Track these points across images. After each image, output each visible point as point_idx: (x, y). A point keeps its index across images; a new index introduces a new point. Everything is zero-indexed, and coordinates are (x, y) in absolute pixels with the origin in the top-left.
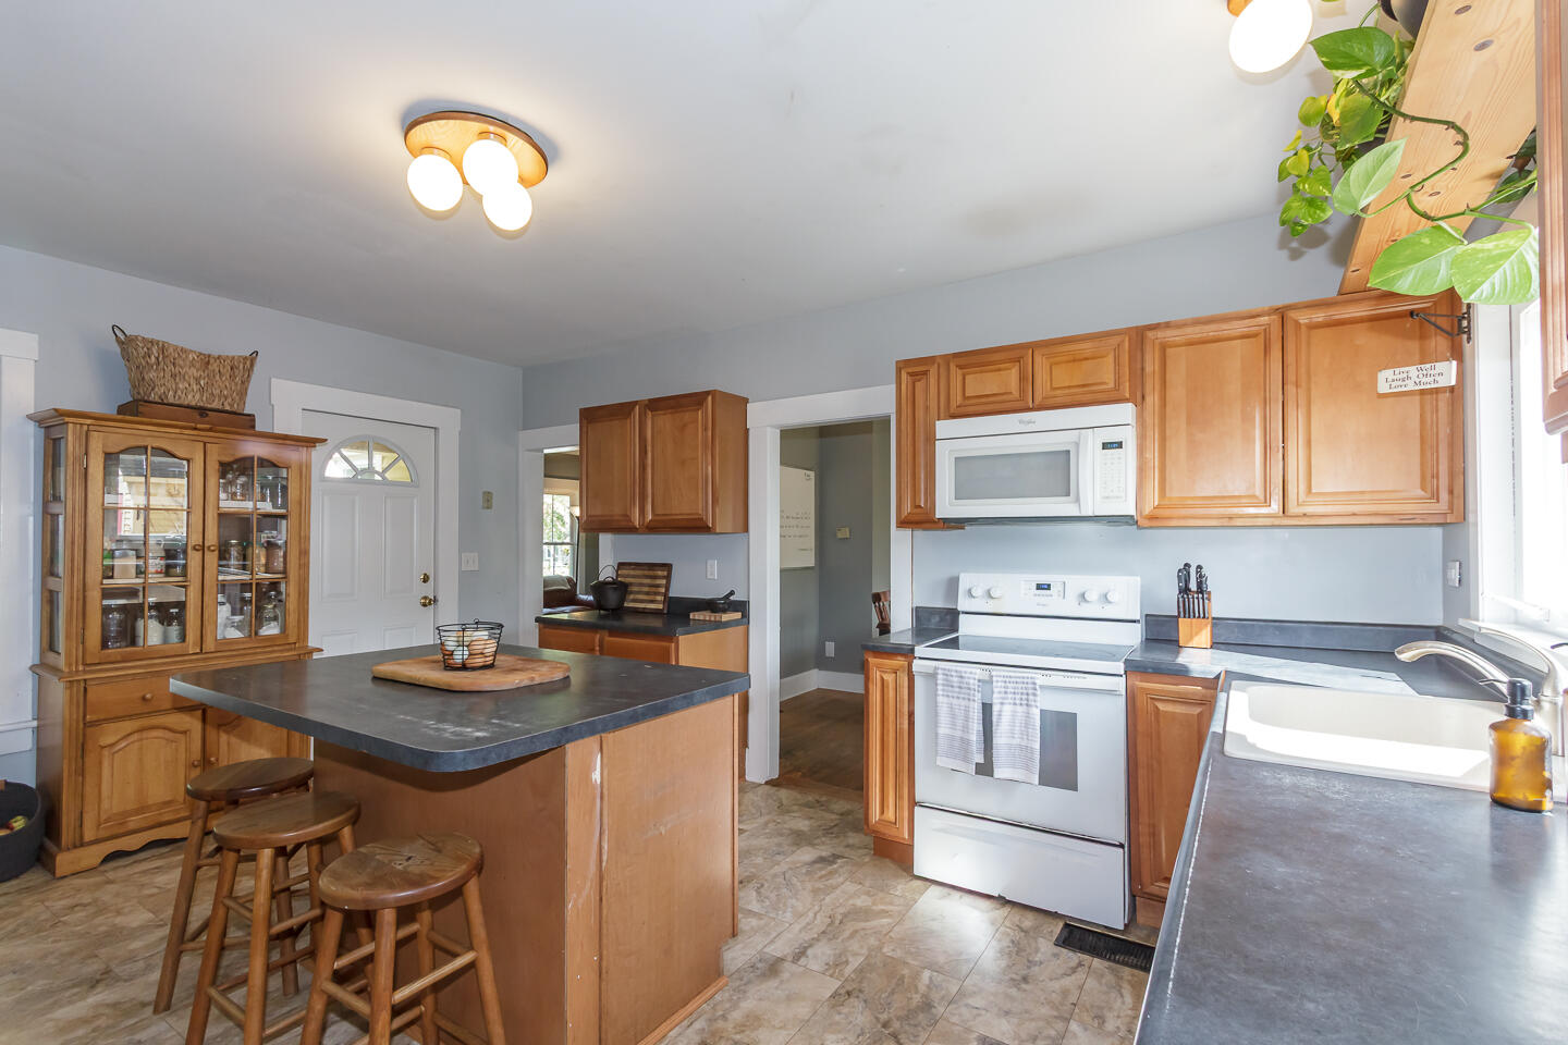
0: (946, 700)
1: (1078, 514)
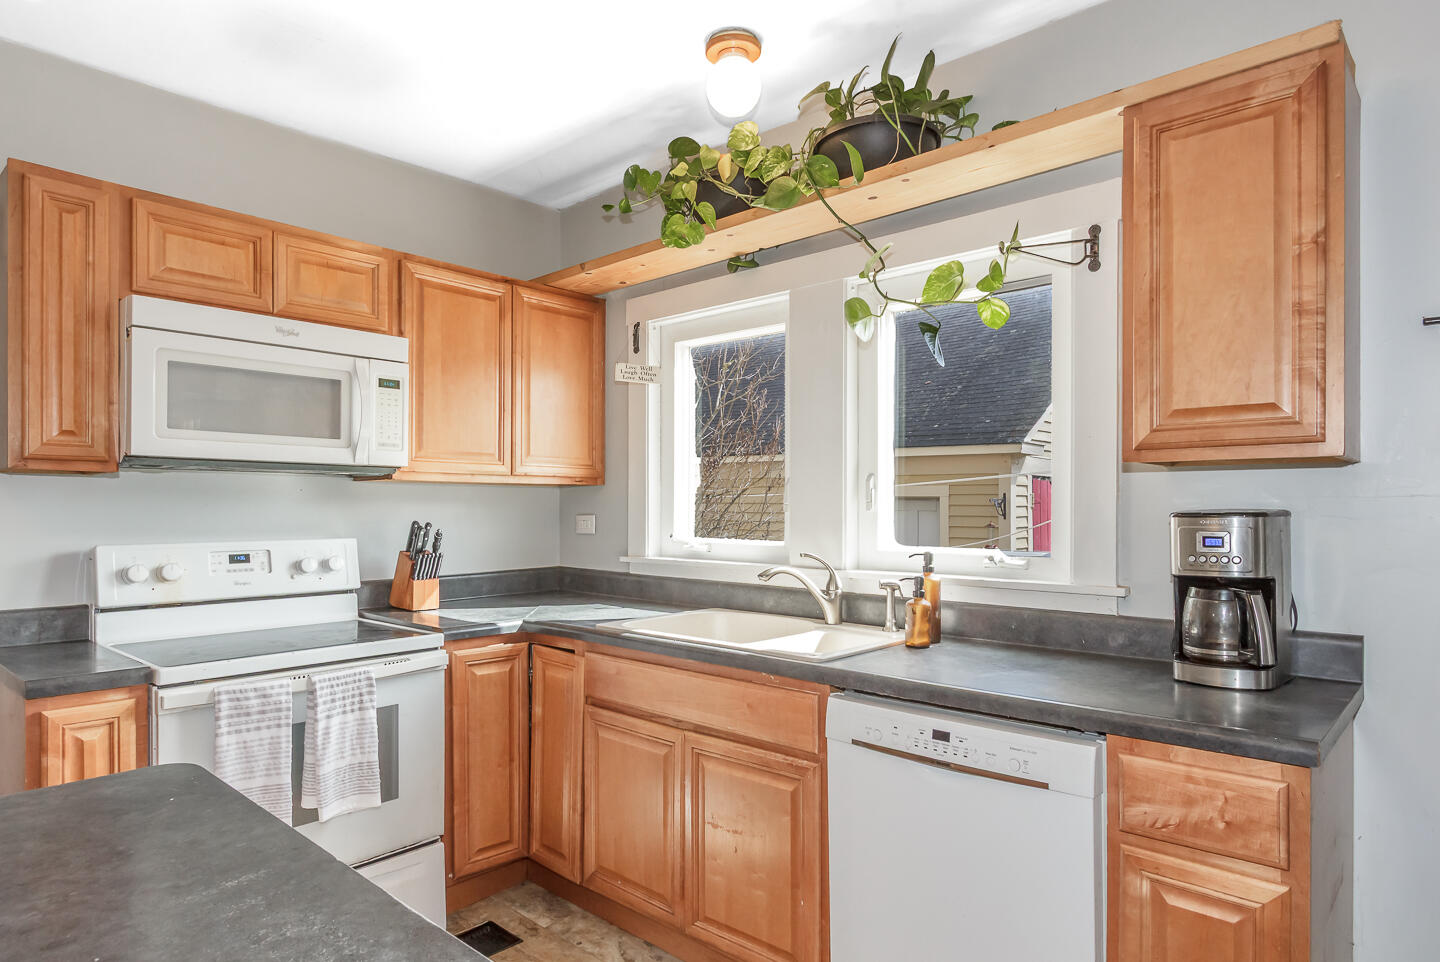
0: (233, 738)
1: (350, 462)
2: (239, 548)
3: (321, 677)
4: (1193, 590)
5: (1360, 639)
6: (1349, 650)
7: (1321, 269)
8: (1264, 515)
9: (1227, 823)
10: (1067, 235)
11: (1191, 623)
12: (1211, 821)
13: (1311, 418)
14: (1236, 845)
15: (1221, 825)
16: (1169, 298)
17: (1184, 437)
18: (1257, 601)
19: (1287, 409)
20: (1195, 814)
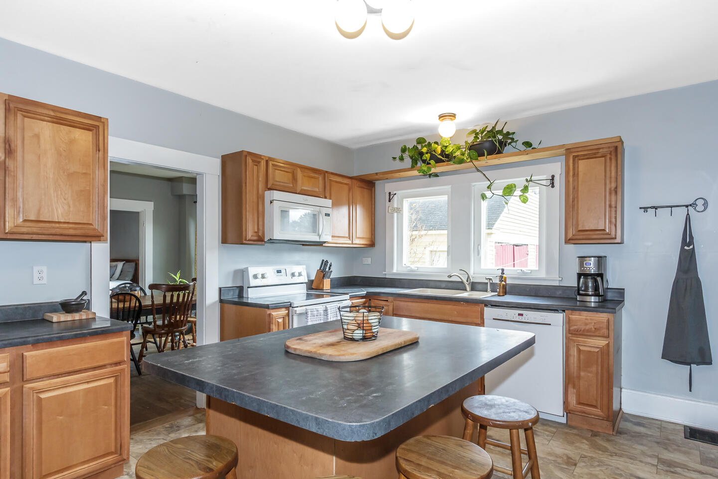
1: (318, 240)
2: (279, 268)
3: (330, 306)
4: (582, 277)
5: (624, 289)
6: (621, 292)
7: (616, 197)
8: (601, 257)
9: (595, 329)
10: (544, 177)
11: (582, 287)
12: (591, 328)
13: (613, 233)
14: (597, 334)
15: (594, 329)
16: (578, 201)
17: (581, 237)
18: (599, 279)
19: (607, 231)
20: (587, 327)
